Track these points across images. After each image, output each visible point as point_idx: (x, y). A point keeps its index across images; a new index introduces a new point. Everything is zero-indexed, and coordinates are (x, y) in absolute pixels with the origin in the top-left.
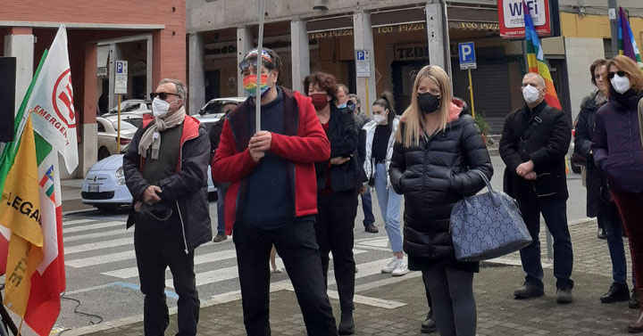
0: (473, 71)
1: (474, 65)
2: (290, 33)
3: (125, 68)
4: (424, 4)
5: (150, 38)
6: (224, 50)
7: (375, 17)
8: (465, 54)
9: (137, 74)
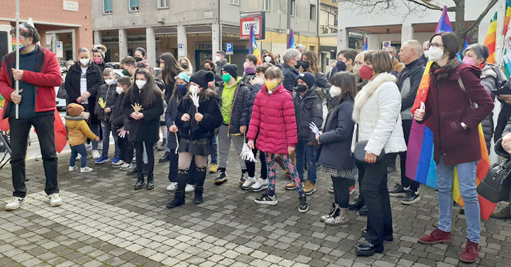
0: (231, 55)
1: (232, 53)
2: (145, 34)
3: (61, 45)
4: (211, 24)
5: (73, 31)
6: (113, 40)
7: (188, 29)
8: (228, 48)
9: (68, 49)
